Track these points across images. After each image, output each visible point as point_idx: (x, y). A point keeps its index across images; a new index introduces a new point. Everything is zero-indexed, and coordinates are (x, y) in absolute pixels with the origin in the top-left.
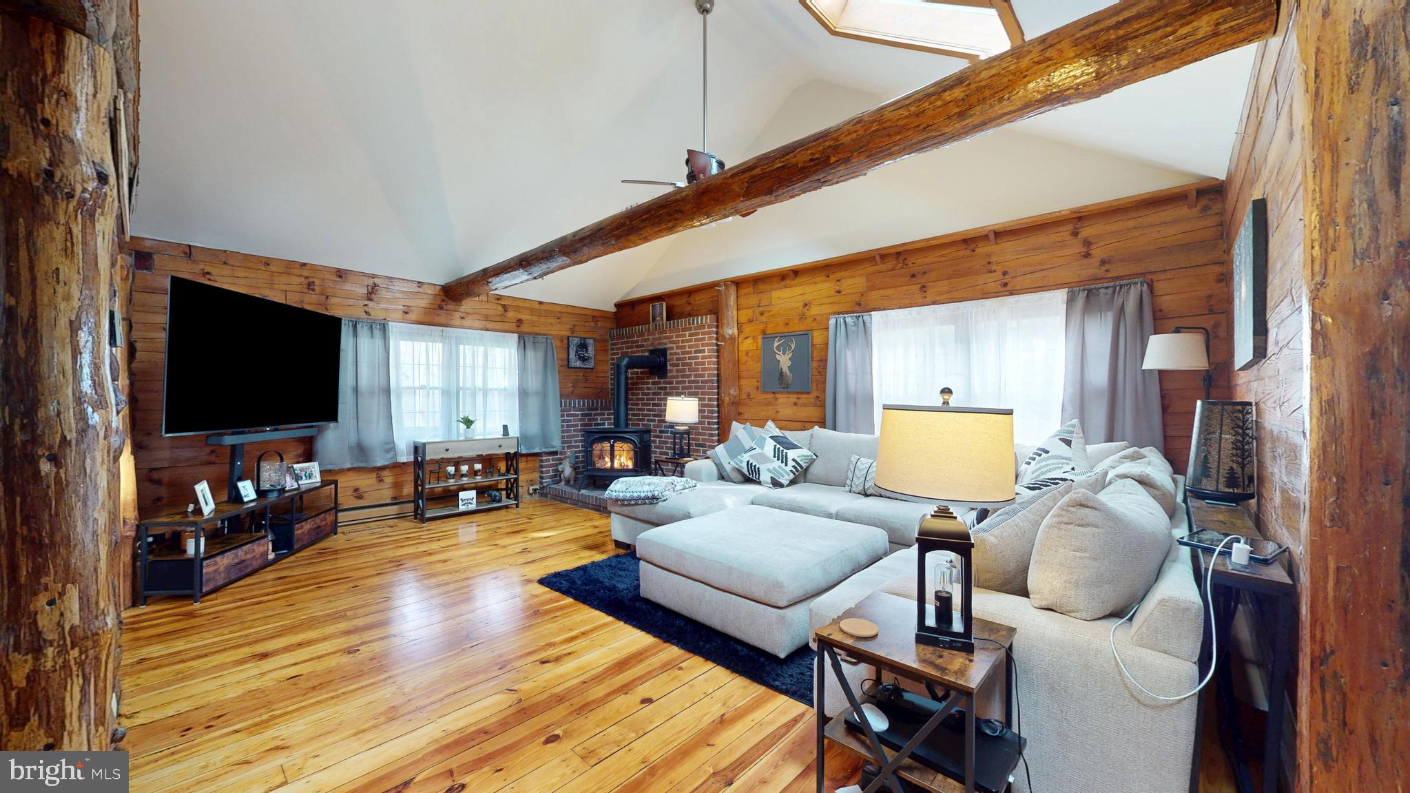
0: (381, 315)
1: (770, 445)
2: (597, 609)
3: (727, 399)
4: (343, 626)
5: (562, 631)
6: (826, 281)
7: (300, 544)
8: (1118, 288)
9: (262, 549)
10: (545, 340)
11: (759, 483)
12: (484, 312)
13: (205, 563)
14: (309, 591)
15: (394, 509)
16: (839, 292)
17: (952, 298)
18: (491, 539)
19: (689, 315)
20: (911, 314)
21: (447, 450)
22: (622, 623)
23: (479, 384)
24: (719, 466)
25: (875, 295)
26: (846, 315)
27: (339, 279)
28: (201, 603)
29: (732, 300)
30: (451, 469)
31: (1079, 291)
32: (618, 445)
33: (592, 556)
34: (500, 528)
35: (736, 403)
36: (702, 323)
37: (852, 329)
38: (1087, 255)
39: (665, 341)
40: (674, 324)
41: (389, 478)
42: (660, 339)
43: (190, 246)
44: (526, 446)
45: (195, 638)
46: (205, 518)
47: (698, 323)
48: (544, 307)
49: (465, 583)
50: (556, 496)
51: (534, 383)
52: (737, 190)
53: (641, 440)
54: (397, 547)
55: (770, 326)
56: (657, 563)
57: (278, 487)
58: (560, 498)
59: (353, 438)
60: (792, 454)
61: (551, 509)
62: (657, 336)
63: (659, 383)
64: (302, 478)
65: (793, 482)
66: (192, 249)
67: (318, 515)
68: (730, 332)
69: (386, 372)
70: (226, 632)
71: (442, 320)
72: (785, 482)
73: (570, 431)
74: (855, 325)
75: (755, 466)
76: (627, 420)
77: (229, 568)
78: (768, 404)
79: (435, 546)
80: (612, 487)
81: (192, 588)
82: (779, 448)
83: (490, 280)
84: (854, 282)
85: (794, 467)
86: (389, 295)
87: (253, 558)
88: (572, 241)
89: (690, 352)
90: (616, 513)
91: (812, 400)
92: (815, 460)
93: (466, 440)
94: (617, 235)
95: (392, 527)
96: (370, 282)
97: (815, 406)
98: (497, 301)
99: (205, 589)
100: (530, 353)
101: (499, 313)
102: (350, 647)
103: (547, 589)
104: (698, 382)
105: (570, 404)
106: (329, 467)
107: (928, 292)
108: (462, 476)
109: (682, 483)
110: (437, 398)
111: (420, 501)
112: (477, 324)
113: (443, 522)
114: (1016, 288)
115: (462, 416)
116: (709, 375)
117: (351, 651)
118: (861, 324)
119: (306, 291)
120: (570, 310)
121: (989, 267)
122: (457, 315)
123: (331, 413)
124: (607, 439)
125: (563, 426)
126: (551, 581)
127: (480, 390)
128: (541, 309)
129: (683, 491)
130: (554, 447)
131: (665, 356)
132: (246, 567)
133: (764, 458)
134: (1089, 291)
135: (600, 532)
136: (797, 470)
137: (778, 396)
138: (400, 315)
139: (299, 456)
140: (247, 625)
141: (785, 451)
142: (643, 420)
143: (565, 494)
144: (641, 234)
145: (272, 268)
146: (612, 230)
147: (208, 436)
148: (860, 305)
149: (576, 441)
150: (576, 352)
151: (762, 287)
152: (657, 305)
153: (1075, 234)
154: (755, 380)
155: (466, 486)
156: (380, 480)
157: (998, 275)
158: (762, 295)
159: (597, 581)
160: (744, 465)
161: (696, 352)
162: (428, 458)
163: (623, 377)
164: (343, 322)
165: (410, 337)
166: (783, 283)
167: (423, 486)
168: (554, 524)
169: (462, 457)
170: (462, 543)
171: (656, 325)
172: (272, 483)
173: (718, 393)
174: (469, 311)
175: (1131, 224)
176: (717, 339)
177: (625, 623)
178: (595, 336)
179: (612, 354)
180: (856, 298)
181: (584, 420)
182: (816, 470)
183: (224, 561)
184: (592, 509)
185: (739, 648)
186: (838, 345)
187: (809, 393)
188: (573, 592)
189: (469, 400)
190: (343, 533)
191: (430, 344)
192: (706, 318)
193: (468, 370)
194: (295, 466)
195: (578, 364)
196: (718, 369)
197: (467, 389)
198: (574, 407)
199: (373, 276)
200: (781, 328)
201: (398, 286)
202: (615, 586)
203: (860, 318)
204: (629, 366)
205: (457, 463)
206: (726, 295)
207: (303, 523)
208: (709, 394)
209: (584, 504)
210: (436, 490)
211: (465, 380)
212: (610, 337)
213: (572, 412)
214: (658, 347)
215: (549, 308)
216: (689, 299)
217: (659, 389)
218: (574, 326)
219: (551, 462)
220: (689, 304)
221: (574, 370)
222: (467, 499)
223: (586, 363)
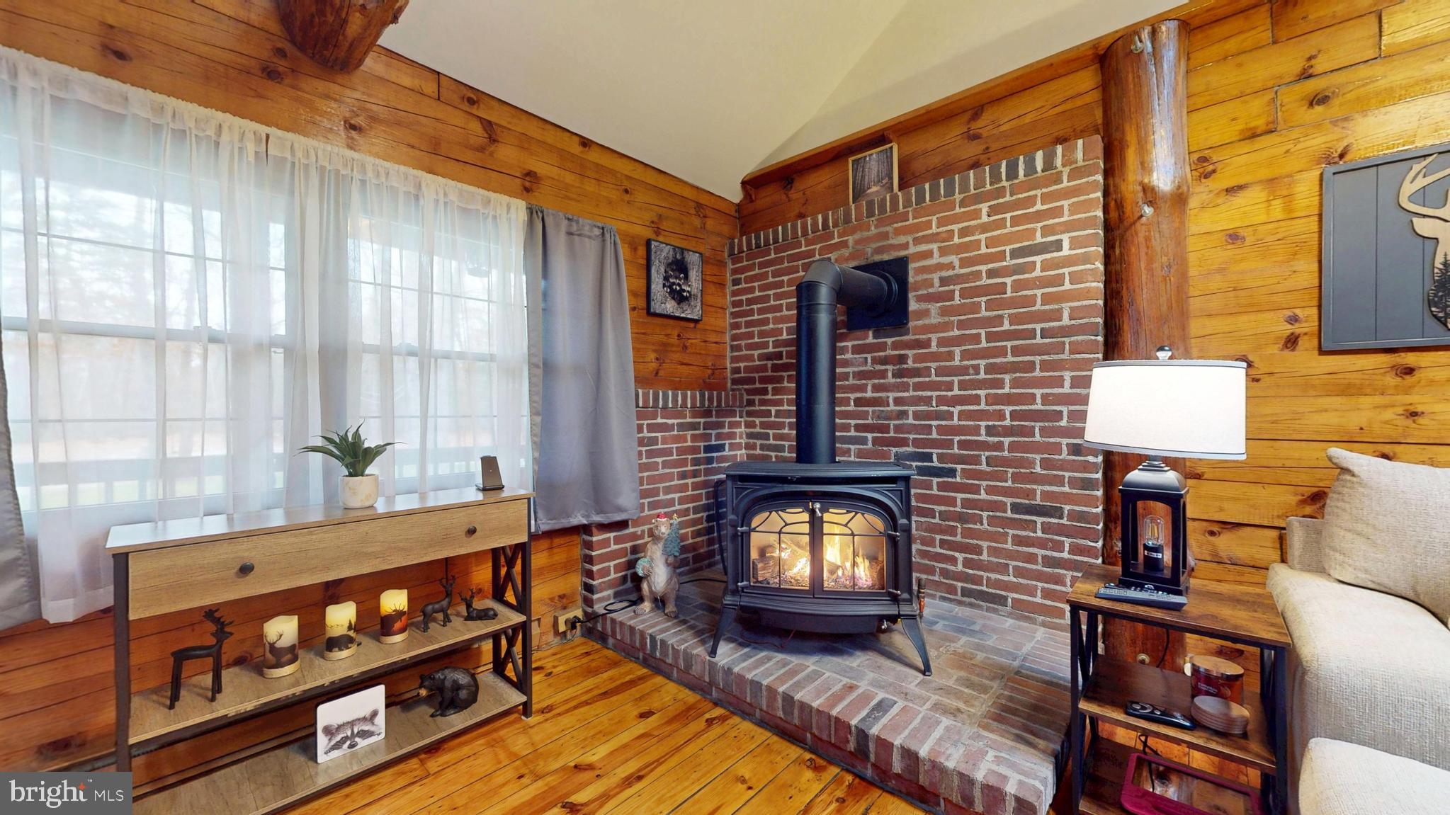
10: (597, 232)
12: (429, 126)
19: (979, 164)
21: (245, 570)
29: (1165, 88)
30: (285, 630)
32: (835, 519)
36: (1049, 166)
39: (902, 239)
40: (931, 190)
42: (884, 236)
44: (549, 513)
47: (1031, 172)
48: (593, 156)
50: (634, 647)
62: (873, 230)
63: (882, 347)
73: (655, 466)
89: (997, 257)
98: (466, 107)
101: (474, 141)
105: (656, 399)
108: (334, 643)
116: (1077, 313)
120: (650, 178)
122: (336, 113)
124: (800, 500)
127: (408, 353)
130: (620, 508)
131: (901, 278)
143: (676, 658)
149: (668, 490)
150: (666, 278)
151: (1321, 12)
152: (873, 156)
154: (1277, 318)
155: (345, 678)
158: (1316, 38)
161: (1019, 251)
163: (823, 323)
169: (327, 580)
171: (868, 204)
174: (375, 111)
178: (702, 249)
179: (735, 293)
181: (684, 439)
192: (1067, 153)
195: (670, 307)
198: (665, 407)
212: (731, 254)
213: (659, 420)
214: (877, 258)
215: (606, 160)
216: (974, 125)
217: (884, 361)
218: (660, 216)
219: (614, 547)
220: (976, 137)
221: (659, 321)
222: (352, 724)
223: (684, 305)
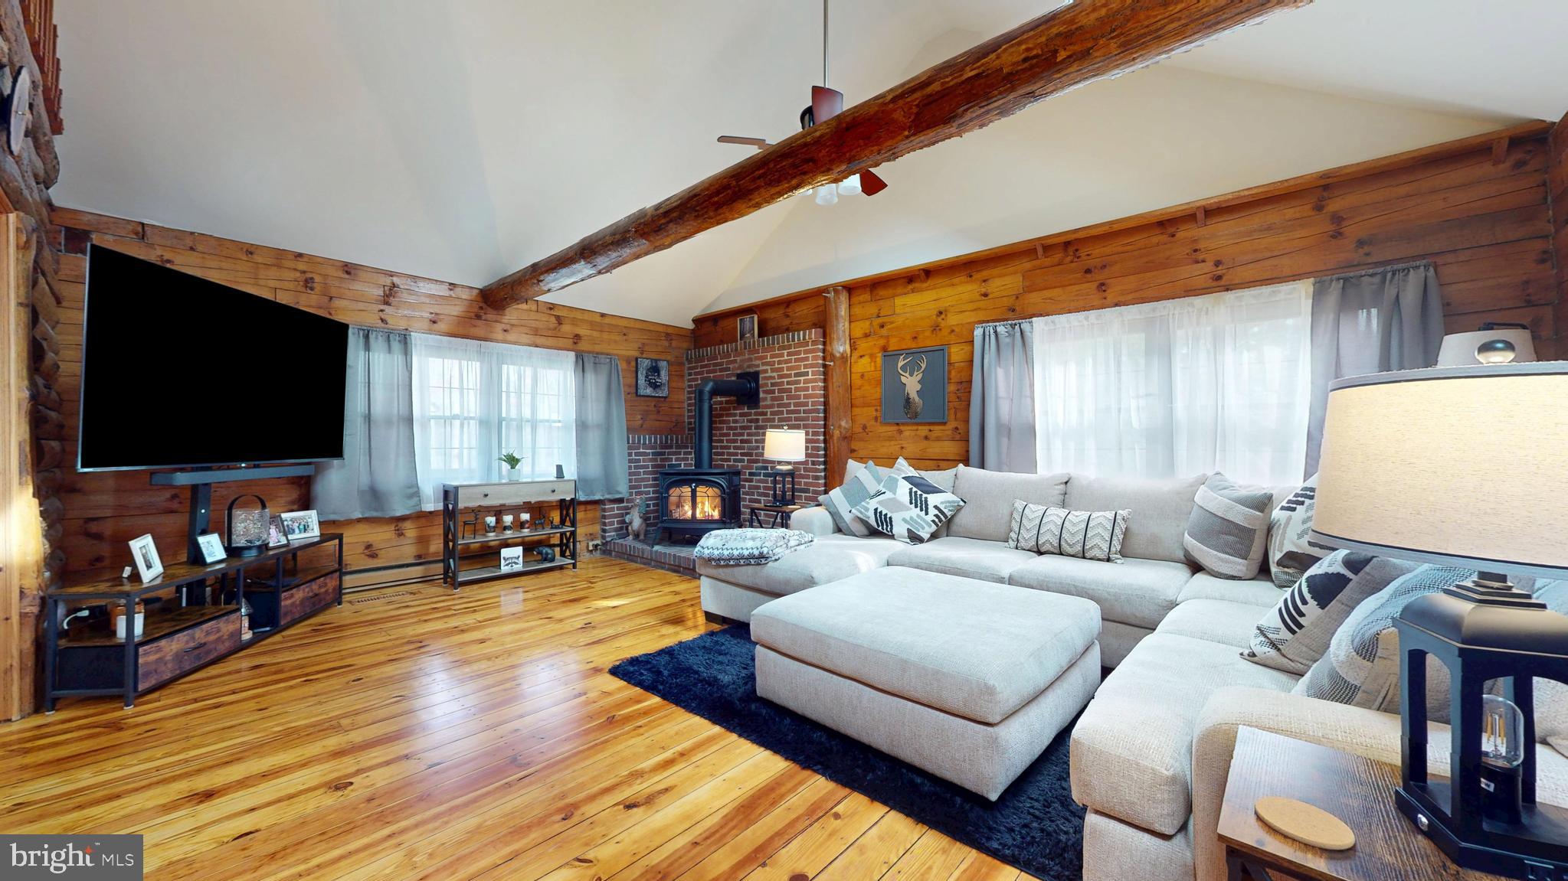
0: (402, 325)
1: (904, 488)
2: (697, 714)
3: (837, 433)
4: (333, 742)
5: (651, 749)
6: (967, 282)
7: (289, 619)
8: (1389, 275)
9: (231, 628)
10: (608, 361)
11: (892, 537)
12: (534, 324)
13: (141, 650)
14: (291, 687)
15: (417, 571)
16: (985, 295)
17: (1142, 298)
18: (542, 610)
19: (788, 330)
20: (1087, 318)
21: (486, 495)
22: (734, 737)
23: (527, 413)
24: (835, 515)
25: (1034, 298)
26: (998, 324)
27: (347, 276)
28: (135, 706)
29: (843, 311)
30: (491, 520)
31: (1332, 281)
32: (701, 490)
33: (677, 633)
34: (554, 595)
35: (847, 438)
36: (804, 338)
37: (1005, 340)
38: (1337, 235)
39: (757, 362)
40: (768, 340)
41: (411, 531)
42: (750, 360)
43: (143, 225)
44: (584, 491)
45: (109, 765)
46: (144, 586)
47: (799, 339)
48: (607, 320)
49: (508, 674)
50: (623, 553)
51: (595, 413)
52: (901, 119)
53: (730, 482)
54: (420, 621)
55: (893, 341)
56: (784, 651)
57: (258, 543)
58: (629, 557)
59: (365, 480)
60: (933, 499)
61: (617, 570)
62: (747, 356)
63: (750, 414)
64: (294, 531)
65: (934, 536)
66: (146, 228)
67: (314, 579)
68: (841, 349)
69: (407, 397)
70: (158, 756)
71: (479, 331)
72: (926, 536)
73: (639, 474)
74: (1010, 335)
75: (886, 515)
76: (711, 460)
77: (178, 657)
78: (890, 439)
79: (469, 620)
80: (702, 542)
81: (120, 684)
82: (916, 492)
83: (542, 278)
84: (1005, 283)
85: (936, 516)
86: (412, 299)
87: (219, 640)
88: (653, 216)
89: (789, 376)
90: (707, 576)
91: (949, 432)
92: (961, 507)
93: (510, 483)
94: (717, 202)
95: (414, 594)
96: (388, 281)
97: (953, 440)
98: (549, 312)
99: (141, 688)
100: (590, 377)
101: (552, 326)
102: (339, 778)
103: (623, 683)
104: (798, 412)
105: (639, 440)
106: (332, 517)
107: (1108, 291)
108: (505, 528)
109: (797, 537)
110: (473, 429)
111: (451, 560)
112: (525, 338)
113: (482, 588)
114: (1234, 282)
115: (504, 452)
116: (813, 404)
117: (339, 785)
118: (1018, 334)
119: (304, 290)
120: (638, 326)
121: (1195, 255)
122: (499, 327)
123: (334, 447)
124: (688, 482)
125: (630, 467)
126: (629, 671)
127: (528, 421)
128: (603, 322)
129: (798, 548)
130: (620, 493)
131: (757, 381)
132: (208, 652)
133: (898, 506)
134: (1346, 280)
135: (684, 601)
136: (940, 520)
137: (902, 428)
138: (426, 325)
139: (293, 503)
140: (194, 741)
141: (924, 495)
142: (729, 460)
143: (634, 551)
144: (750, 200)
145: (258, 259)
146: (711, 196)
147: (152, 473)
148: (1013, 310)
149: (646, 486)
150: (647, 377)
151: (882, 292)
152: (747, 318)
153: (1319, 208)
154: (872, 409)
155: (510, 541)
156: (400, 534)
157: (1208, 266)
158: (881, 303)
159: (689, 670)
160: (871, 514)
161: (796, 375)
162: (461, 505)
163: (706, 406)
164: (350, 331)
165: (438, 351)
166: (910, 287)
167: (454, 541)
168: (622, 589)
169: (504, 505)
170: (505, 616)
171: (745, 343)
172: (249, 538)
173: (825, 426)
174: (513, 322)
175: (1403, 190)
176: (824, 359)
177: (740, 736)
178: (669, 358)
179: (689, 381)
180: (1007, 302)
181: (656, 460)
182: (964, 519)
183: (173, 646)
184: (668, 570)
185: (919, 780)
186: (986, 361)
187: (944, 424)
188: (661, 687)
189: (513, 434)
190: (350, 602)
191: (464, 363)
192: (810, 333)
193: (513, 395)
194: (284, 516)
195: (649, 391)
196: (826, 396)
197: (511, 420)
198: (644, 443)
199: (391, 274)
200: (909, 343)
201: (425, 288)
202: (716, 679)
203: (1017, 327)
204: (714, 392)
205: (499, 512)
206: (835, 303)
207: (294, 591)
208: (814, 426)
209: (659, 563)
210: (472, 546)
211: (510, 409)
212: (687, 359)
213: (641, 450)
214: (748, 370)
215: (613, 322)
216: (787, 310)
217: (751, 421)
218: (644, 344)
219: (616, 512)
220: (788, 316)
221: (642, 399)
222: (512, 558)
223: (658, 390)
